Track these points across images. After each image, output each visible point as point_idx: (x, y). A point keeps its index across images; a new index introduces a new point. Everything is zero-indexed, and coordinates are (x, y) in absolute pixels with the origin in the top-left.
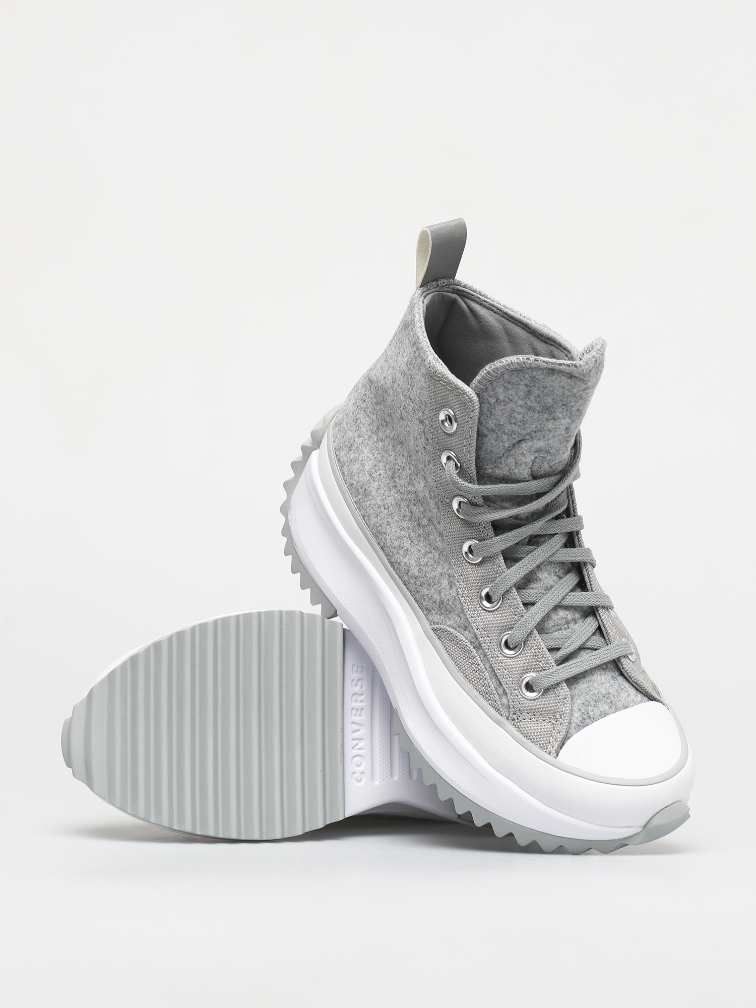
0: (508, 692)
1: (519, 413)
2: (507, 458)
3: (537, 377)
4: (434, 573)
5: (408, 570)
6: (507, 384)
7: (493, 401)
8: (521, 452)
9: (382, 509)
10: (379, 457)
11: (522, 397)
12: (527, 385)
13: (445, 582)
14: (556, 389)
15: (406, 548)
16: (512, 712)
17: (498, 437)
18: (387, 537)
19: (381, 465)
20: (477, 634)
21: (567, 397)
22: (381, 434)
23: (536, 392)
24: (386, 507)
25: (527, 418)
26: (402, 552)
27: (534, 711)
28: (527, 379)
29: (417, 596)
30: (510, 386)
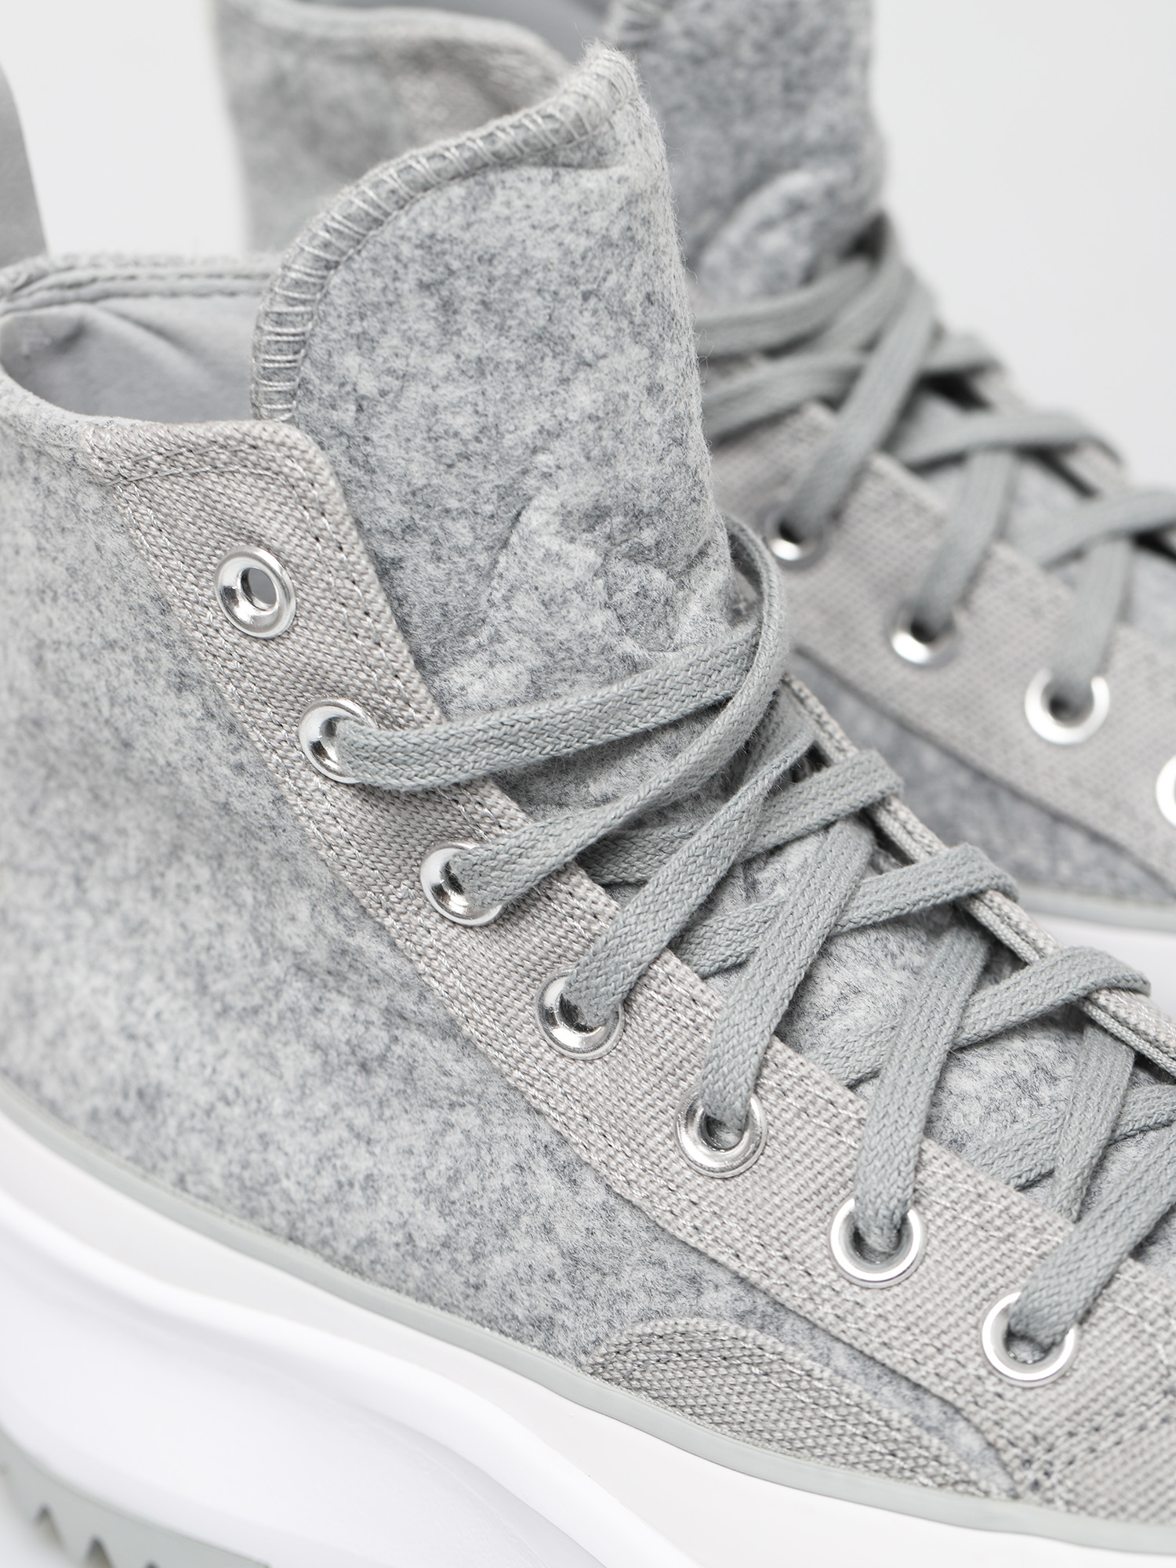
0: (960, 1403)
1: (455, 407)
2: (509, 608)
3: (440, 234)
4: (494, 1183)
5: (410, 1238)
6: (357, 322)
7: (346, 415)
8: (539, 554)
9: (221, 1107)
10: (128, 964)
11: (432, 342)
12: (424, 287)
13: (546, 1184)
14: (529, 243)
15: (361, 1177)
16: (1017, 1463)
17: (436, 542)
18: (285, 1183)
19: (147, 983)
20: (743, 1273)
21: (583, 258)
22: (97, 894)
23: (466, 289)
24: (230, 1094)
25: (491, 410)
26: (356, 1197)
27: (1085, 1414)
28: (413, 260)
29: (486, 1303)
30: (371, 324)
